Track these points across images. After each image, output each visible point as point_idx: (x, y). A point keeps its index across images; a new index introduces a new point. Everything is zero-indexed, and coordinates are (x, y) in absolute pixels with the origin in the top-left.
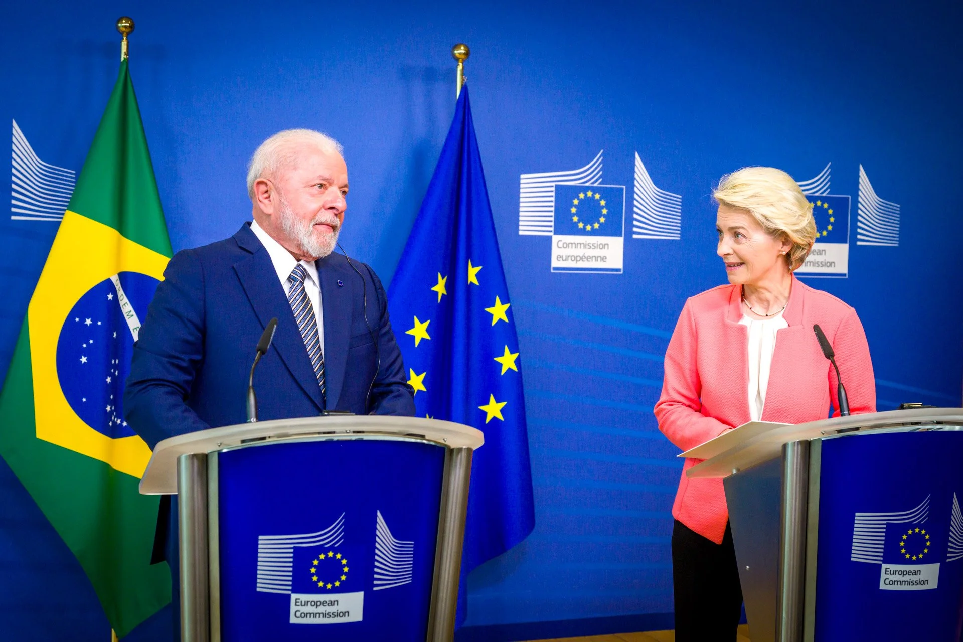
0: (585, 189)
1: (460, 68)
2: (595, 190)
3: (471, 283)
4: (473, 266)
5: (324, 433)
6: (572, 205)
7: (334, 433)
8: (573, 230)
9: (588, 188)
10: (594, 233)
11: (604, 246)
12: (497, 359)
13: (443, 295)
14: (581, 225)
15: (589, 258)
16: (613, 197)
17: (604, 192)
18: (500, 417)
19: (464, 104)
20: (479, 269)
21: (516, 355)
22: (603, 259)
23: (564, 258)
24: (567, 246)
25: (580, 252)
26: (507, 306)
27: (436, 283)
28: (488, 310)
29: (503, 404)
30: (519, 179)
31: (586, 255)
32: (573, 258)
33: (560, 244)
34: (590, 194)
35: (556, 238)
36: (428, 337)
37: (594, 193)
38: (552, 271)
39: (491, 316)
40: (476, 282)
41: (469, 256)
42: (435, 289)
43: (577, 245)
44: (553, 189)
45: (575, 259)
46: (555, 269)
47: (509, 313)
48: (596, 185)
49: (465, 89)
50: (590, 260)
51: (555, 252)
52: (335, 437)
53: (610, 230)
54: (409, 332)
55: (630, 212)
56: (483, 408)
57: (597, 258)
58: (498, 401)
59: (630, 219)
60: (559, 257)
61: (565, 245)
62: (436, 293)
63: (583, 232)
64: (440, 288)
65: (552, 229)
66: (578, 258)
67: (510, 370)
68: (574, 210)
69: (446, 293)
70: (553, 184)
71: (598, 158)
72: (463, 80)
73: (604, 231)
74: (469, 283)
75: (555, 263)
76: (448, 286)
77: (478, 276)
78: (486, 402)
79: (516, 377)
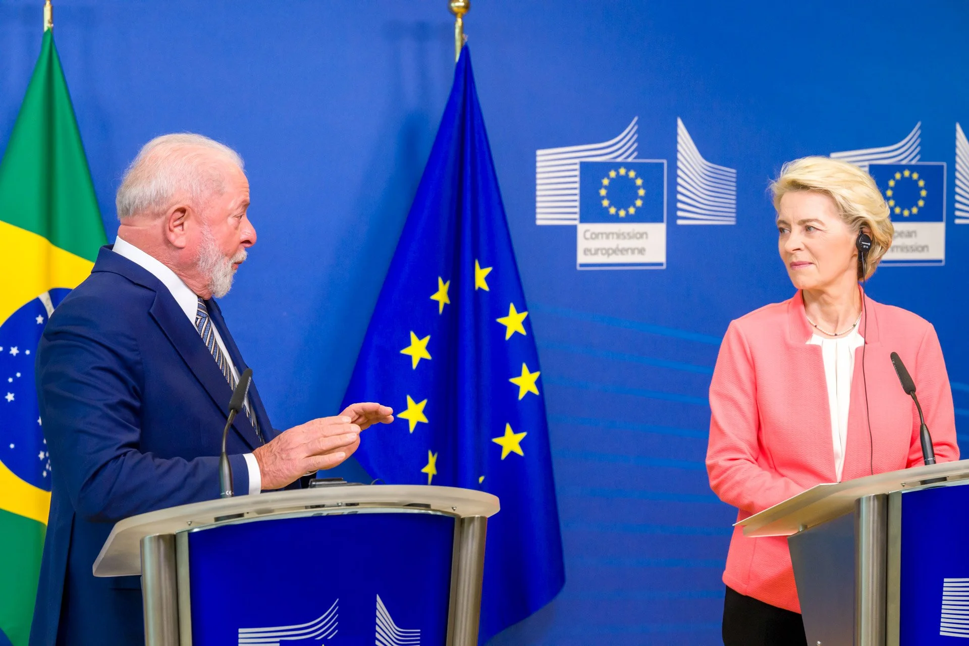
0: (616, 166)
1: (459, 22)
2: (629, 166)
3: (480, 289)
4: (482, 267)
5: (312, 507)
6: (601, 186)
7: (323, 506)
8: (603, 217)
9: (620, 165)
10: (629, 219)
11: (642, 235)
12: (514, 380)
13: (445, 305)
14: (612, 211)
15: (623, 251)
16: (651, 174)
17: (641, 169)
18: (520, 452)
19: (464, 69)
20: (488, 270)
21: (536, 375)
22: (642, 251)
23: (593, 252)
24: (596, 236)
25: (612, 243)
26: (524, 315)
27: (436, 289)
28: (501, 320)
29: (522, 435)
30: (535, 156)
31: (620, 247)
32: (604, 252)
33: (588, 235)
34: (622, 171)
35: (582, 228)
36: (428, 356)
37: (628, 170)
38: (578, 268)
39: (503, 328)
40: (486, 287)
41: (476, 255)
42: (434, 297)
43: (608, 235)
44: (577, 167)
45: (607, 252)
46: (582, 265)
47: (527, 323)
48: (630, 160)
49: (465, 50)
50: (625, 252)
51: (582, 244)
52: (325, 512)
53: (648, 215)
54: (405, 351)
55: (673, 192)
56: (497, 440)
57: (633, 251)
58: (516, 431)
59: (673, 201)
60: (587, 251)
61: (594, 236)
62: (436, 303)
63: (616, 219)
64: (441, 296)
65: (577, 216)
66: (611, 252)
67: (529, 394)
68: (603, 192)
69: (448, 302)
70: (577, 161)
71: (632, 128)
72: (462, 39)
73: (641, 217)
74: (477, 288)
75: (582, 258)
76: (450, 293)
77: (488, 279)
78: (502, 433)
79: (537, 402)
